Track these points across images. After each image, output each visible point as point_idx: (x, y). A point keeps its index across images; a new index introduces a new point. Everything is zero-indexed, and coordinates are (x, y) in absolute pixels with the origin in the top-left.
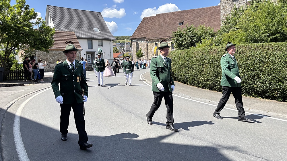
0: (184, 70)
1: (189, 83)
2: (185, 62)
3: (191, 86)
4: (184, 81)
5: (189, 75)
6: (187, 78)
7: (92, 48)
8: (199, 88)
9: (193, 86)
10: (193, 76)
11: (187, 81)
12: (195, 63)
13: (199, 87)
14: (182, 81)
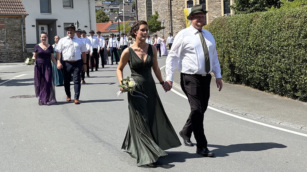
0: (260, 59)
1: (271, 89)
2: (262, 41)
3: (276, 96)
4: (259, 84)
5: (271, 71)
6: (266, 77)
7: (49, 11)
8: (296, 100)
9: (282, 95)
10: (282, 73)
11: (267, 85)
12: (286, 43)
13: (295, 97)
14: (254, 85)
